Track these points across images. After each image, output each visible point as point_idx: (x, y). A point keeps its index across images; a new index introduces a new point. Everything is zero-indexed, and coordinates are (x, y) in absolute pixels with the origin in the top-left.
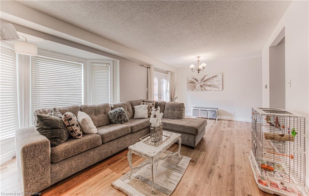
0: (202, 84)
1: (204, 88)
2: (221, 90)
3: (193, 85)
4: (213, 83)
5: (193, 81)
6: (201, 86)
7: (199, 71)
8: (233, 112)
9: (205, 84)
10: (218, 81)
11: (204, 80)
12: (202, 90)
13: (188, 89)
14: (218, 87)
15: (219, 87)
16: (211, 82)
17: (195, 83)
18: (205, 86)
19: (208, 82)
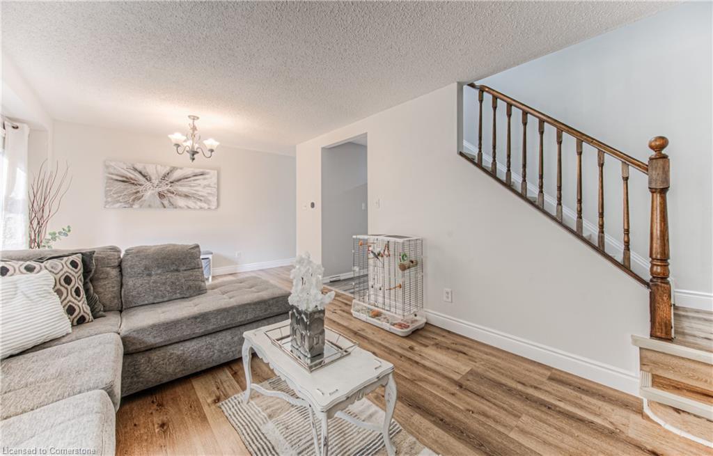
0: (164, 188)
1: (170, 201)
2: (213, 207)
3: (133, 189)
4: (195, 188)
5: (132, 176)
6: (161, 195)
7: (193, 155)
8: (237, 255)
9: (172, 189)
10: (209, 186)
11: (171, 180)
12: (165, 207)
13: (109, 199)
14: (207, 201)
15: (209, 200)
16: (190, 186)
17: (141, 185)
18: (172, 195)
19: (181, 185)
